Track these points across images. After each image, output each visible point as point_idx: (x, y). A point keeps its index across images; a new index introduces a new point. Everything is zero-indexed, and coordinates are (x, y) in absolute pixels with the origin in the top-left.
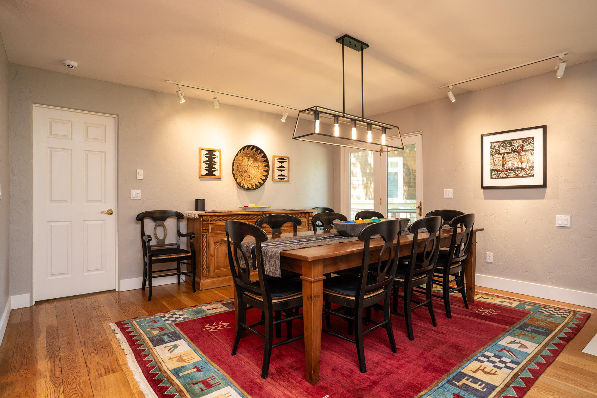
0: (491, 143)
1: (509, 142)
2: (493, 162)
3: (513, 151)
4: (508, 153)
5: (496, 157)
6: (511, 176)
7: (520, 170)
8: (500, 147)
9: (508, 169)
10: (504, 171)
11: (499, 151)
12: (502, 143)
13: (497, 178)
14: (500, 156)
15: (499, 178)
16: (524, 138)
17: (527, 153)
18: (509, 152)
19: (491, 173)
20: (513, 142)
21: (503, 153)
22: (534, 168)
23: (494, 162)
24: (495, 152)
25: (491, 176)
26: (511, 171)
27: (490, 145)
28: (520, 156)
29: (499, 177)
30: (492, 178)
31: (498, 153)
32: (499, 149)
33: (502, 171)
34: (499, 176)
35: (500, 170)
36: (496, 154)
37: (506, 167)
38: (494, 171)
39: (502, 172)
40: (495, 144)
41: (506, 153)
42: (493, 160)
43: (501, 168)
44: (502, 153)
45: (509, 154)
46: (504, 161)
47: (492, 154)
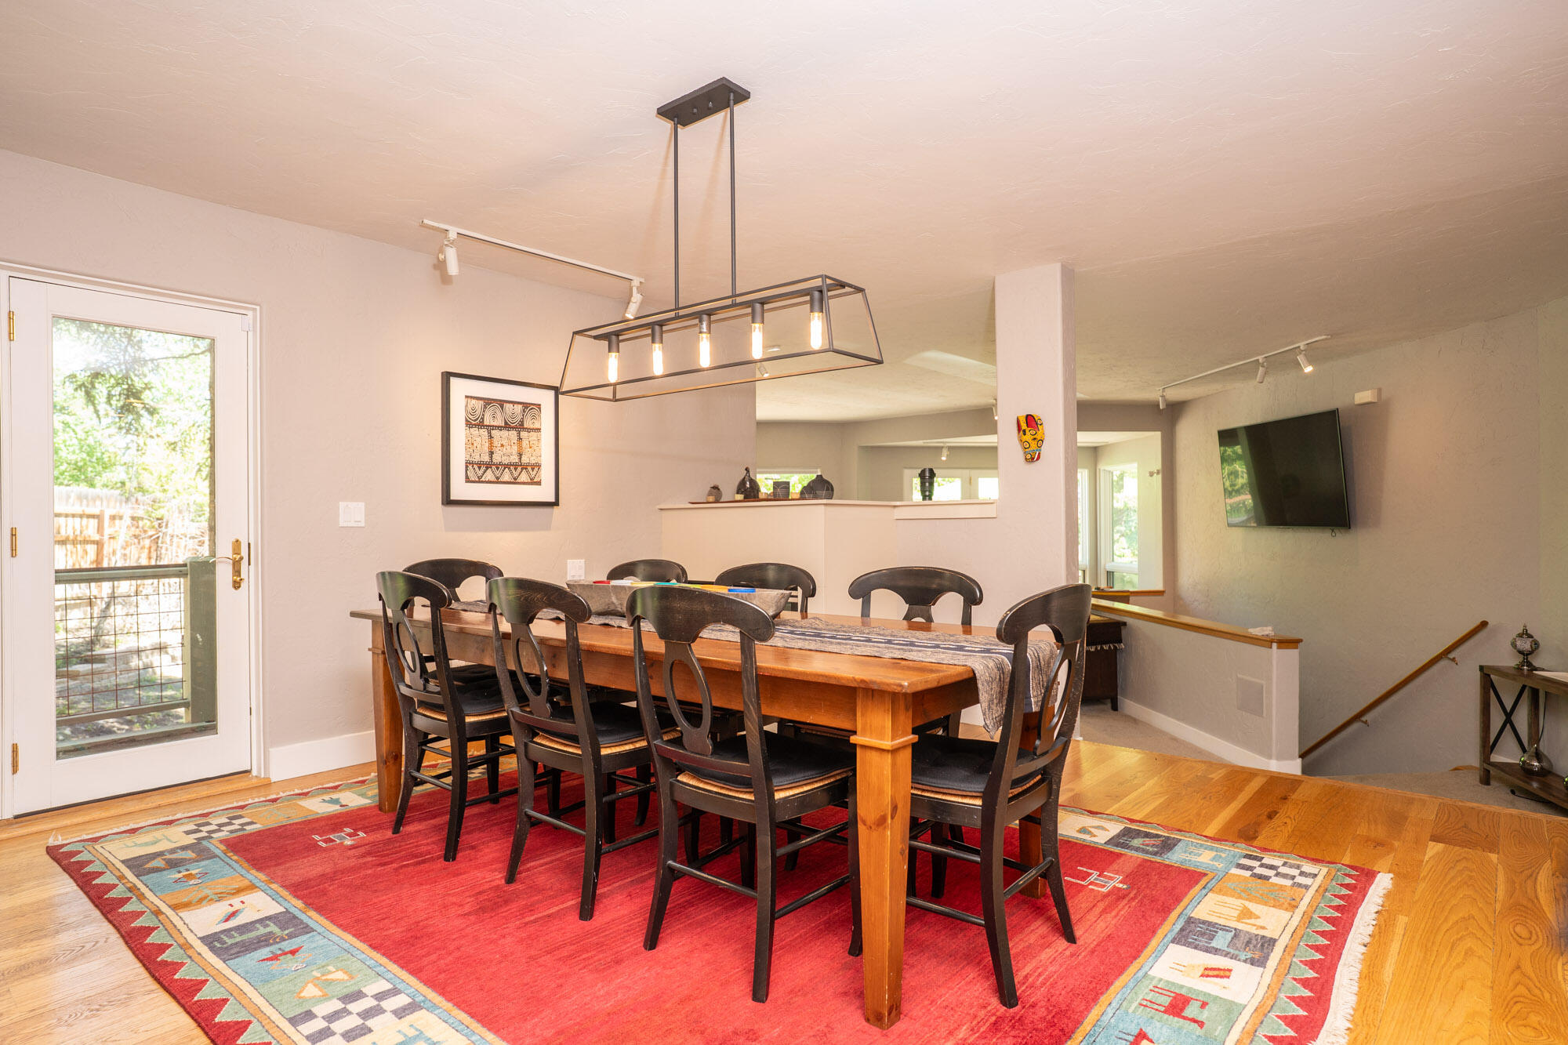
0: (467, 397)
1: (501, 403)
2: (470, 443)
3: (507, 426)
4: (498, 427)
5: (477, 432)
6: (504, 480)
7: (519, 469)
8: (484, 411)
9: (500, 465)
10: (491, 467)
11: (483, 419)
12: (488, 402)
13: (479, 482)
14: (484, 432)
15: (483, 482)
16: (526, 403)
17: (530, 434)
18: (502, 427)
19: (467, 467)
20: (507, 406)
21: (491, 426)
22: (542, 467)
23: (473, 444)
24: (475, 420)
25: (467, 477)
26: (505, 468)
27: (464, 401)
28: (520, 439)
29: (483, 479)
30: (468, 480)
31: (481, 425)
32: (483, 415)
33: (488, 466)
34: (482, 477)
35: (483, 464)
36: (474, 425)
37: (497, 458)
38: (472, 463)
39: (487, 468)
40: (474, 401)
41: (496, 426)
42: (470, 439)
43: (486, 458)
44: (488, 426)
45: (501, 430)
46: (491, 444)
47: (469, 424)
